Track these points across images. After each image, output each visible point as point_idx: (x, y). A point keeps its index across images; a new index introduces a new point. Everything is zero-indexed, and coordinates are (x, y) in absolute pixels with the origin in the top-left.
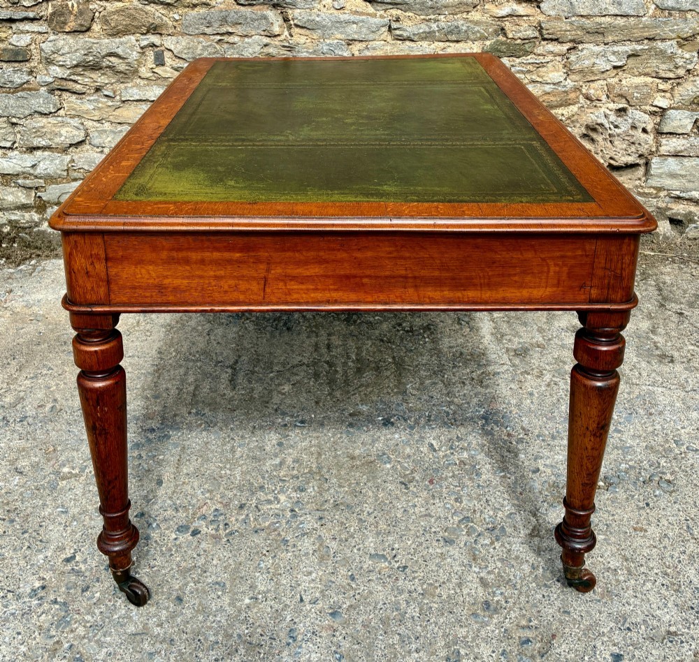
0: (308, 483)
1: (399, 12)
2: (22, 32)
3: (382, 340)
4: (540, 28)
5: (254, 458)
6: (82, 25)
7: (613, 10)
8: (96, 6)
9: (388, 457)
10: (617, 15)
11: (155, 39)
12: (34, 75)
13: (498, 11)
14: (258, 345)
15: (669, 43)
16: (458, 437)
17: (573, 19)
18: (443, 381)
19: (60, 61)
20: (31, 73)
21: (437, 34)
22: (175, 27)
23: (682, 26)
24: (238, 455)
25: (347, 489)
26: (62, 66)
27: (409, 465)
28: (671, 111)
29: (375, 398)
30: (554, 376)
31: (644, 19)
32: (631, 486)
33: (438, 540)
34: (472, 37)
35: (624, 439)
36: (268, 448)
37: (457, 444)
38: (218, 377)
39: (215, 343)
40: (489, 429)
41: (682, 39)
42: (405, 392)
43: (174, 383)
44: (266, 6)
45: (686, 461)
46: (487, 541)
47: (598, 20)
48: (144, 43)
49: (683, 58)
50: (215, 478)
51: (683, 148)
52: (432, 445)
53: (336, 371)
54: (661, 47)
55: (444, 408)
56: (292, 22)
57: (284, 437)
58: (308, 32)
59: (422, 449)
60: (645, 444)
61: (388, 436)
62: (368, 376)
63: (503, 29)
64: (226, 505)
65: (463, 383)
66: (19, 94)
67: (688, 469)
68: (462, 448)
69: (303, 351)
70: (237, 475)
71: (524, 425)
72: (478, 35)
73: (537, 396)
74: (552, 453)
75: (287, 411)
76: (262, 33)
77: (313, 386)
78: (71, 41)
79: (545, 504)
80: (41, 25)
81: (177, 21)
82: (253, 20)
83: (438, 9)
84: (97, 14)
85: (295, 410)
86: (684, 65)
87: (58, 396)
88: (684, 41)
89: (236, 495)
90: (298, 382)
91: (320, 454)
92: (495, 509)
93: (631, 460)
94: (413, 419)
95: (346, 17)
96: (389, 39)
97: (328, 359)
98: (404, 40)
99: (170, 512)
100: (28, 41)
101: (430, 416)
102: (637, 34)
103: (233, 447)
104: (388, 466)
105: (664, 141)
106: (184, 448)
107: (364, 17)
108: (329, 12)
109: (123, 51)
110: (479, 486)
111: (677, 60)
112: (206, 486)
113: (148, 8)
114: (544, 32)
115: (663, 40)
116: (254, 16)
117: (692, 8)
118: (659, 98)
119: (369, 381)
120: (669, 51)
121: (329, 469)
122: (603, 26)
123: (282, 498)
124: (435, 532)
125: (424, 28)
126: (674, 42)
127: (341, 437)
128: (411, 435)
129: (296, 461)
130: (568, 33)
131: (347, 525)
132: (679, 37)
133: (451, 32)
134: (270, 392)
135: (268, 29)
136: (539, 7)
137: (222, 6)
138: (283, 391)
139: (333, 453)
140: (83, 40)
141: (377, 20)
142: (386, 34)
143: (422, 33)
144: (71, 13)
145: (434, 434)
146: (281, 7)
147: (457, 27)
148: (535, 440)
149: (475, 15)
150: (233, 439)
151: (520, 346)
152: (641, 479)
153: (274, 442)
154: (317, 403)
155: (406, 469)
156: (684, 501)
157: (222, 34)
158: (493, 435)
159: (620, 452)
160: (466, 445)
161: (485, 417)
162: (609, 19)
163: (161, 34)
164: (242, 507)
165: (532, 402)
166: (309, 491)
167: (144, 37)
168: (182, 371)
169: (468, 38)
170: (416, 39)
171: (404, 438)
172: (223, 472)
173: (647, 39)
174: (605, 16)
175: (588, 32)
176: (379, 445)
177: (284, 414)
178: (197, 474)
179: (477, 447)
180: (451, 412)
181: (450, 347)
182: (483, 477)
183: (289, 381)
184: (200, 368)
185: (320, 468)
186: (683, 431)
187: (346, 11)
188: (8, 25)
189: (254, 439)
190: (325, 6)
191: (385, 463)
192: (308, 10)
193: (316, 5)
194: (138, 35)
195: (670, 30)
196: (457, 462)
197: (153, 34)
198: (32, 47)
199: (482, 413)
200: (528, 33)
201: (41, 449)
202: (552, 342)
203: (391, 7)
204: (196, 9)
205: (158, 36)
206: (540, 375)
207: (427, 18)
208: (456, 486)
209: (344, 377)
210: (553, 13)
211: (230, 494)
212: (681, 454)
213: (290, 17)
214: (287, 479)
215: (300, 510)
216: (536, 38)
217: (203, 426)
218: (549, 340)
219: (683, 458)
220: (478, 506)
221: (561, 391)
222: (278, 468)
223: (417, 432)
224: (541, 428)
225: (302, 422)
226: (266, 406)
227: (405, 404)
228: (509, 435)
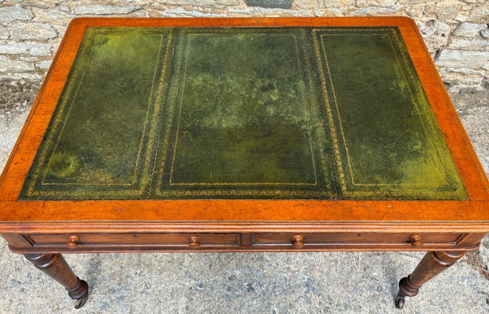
16: (290, 304)
28: (466, 23)
29: (244, 263)
36: (179, 312)
37: (289, 311)
40: (309, 296)
42: (263, 258)
51: (465, 46)
57: (190, 301)
61: (250, 302)
71: (330, 294)
73: (340, 263)
75: (193, 274)
85: (197, 274)
94: (265, 286)
101: (275, 283)
103: (160, 310)
105: (454, 41)
106: (132, 309)
118: (460, 15)
127: (223, 302)
128: (263, 301)
145: (277, 301)
148: (335, 309)
150: (160, 301)
153: (184, 305)
154: (210, 266)
158: (310, 303)
161: (307, 284)
165: (336, 270)
171: (259, 304)
177: (190, 276)
180: (288, 278)
186: (422, 302)
189: (172, 302)
199: (306, 280)
201: (50, 307)
217: (143, 288)
221: (354, 259)
223: (267, 298)
224: (339, 297)
225: (201, 286)
226: (180, 268)
227: (261, 270)
228: (320, 303)
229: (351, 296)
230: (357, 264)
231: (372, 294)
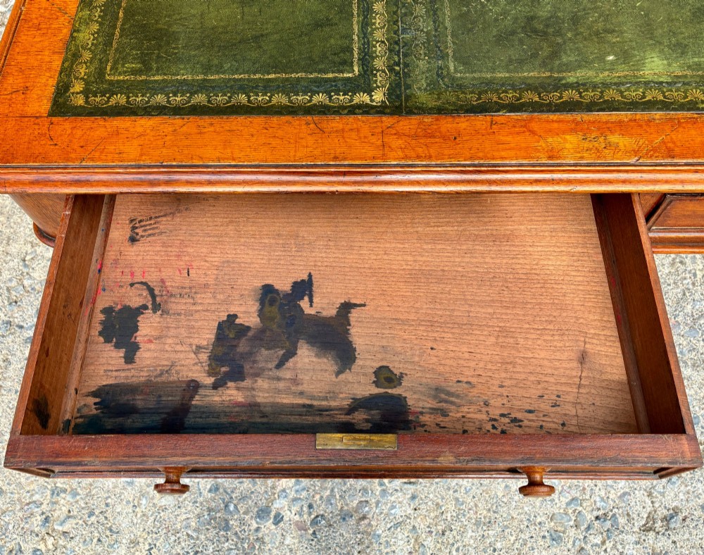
33: (544, 537)
46: (598, 540)
124: (540, 523)
131: (443, 508)
221: (688, 275)
229: (685, 343)
230: (693, 284)
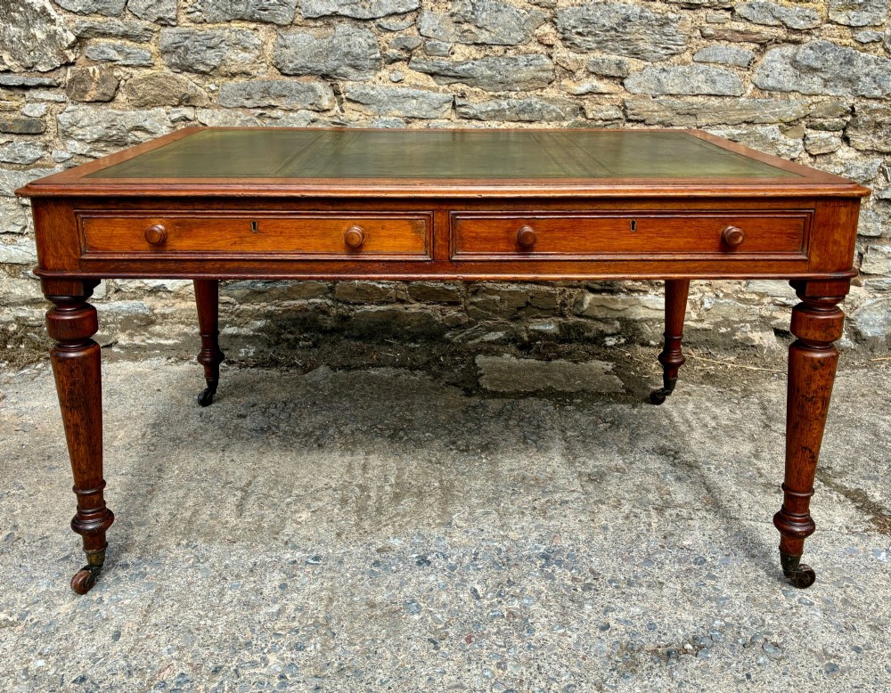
0: (309, 639)
1: (465, 87)
2: (36, 101)
3: (430, 461)
4: (624, 107)
5: (247, 604)
6: (104, 94)
7: (706, 89)
8: (122, 74)
9: (418, 606)
10: (711, 95)
11: (188, 112)
12: (50, 150)
13: (576, 88)
14: (279, 463)
15: (770, 127)
16: (509, 581)
17: (662, 98)
18: (497, 511)
19: (79, 135)
20: (46, 147)
21: (508, 113)
22: (211, 99)
23: (785, 108)
24: (227, 599)
25: (358, 648)
26: (82, 140)
27: (443, 617)
29: (411, 531)
30: (634, 506)
31: (741, 100)
32: (727, 651)
34: (547, 117)
35: (719, 588)
36: (266, 592)
37: (507, 589)
38: (223, 501)
39: (229, 460)
40: (550, 571)
41: (785, 123)
42: (450, 523)
43: (168, 506)
44: (314, 77)
45: (798, 618)
47: (689, 99)
48: (176, 116)
49: (786, 145)
50: (190, 631)
52: (475, 590)
53: (369, 497)
54: (761, 132)
55: (496, 544)
56: (343, 96)
57: (290, 578)
58: (361, 107)
59: (461, 596)
60: (745, 595)
61: (421, 579)
62: (407, 503)
63: (582, 108)
64: (196, 669)
65: (523, 513)
66: (30, 172)
67: (800, 629)
68: (512, 596)
69: (333, 472)
70: (219, 627)
71: (594, 568)
72: (554, 114)
73: (612, 530)
74: (627, 604)
75: (300, 544)
76: (309, 107)
77: (338, 514)
78: (92, 112)
79: (615, 673)
80: (59, 93)
81: (213, 92)
82: (299, 92)
83: (508, 84)
84: (122, 83)
85: (309, 543)
86: (788, 152)
87: (20, 522)
88: (788, 126)
89: (212, 654)
90: (320, 509)
91: (331, 600)
92: (549, 680)
93: (728, 615)
94: (455, 557)
95: (405, 91)
96: (453, 117)
97: (361, 482)
98: (471, 119)
99: (120, 677)
100: (43, 111)
101: (476, 554)
102: (735, 117)
103: (223, 589)
104: (416, 617)
106: (160, 589)
107: (424, 92)
108: (385, 85)
109: (151, 125)
110: (530, 646)
111: (780, 147)
112: (176, 642)
113: (180, 76)
114: (629, 112)
115: (764, 124)
116: (300, 88)
117: (796, 88)
119: (408, 509)
120: (770, 137)
121: (340, 620)
122: (695, 106)
123: (272, 658)
125: (493, 105)
126: (776, 127)
127: (362, 579)
128: (449, 577)
129: (299, 609)
130: (656, 114)
132: (781, 121)
133: (523, 111)
134: (283, 520)
135: (316, 102)
136: (622, 84)
137: (264, 76)
138: (299, 520)
139: (349, 599)
140: (106, 111)
141: (440, 95)
142: (449, 111)
143: (491, 111)
144: (92, 80)
145: (480, 577)
146: (331, 78)
147: (530, 105)
148: (607, 587)
149: (550, 92)
150: (225, 578)
151: (596, 470)
152: (740, 641)
153: (277, 583)
154: (339, 535)
155: (438, 622)
156: (796, 672)
157: (264, 108)
158: (554, 579)
159: (714, 604)
160: (518, 591)
161: (545, 557)
162: (702, 99)
163: (195, 107)
164: (216, 671)
165: (605, 538)
166: (308, 649)
167: (176, 109)
168: (181, 493)
169: (543, 118)
170: (483, 117)
171: (440, 581)
172: (202, 622)
173: (745, 122)
174: (697, 95)
175: (678, 114)
176: (408, 590)
177: (295, 547)
178: (170, 624)
179: (533, 595)
180: (504, 549)
181: (512, 470)
182: (537, 634)
183: (309, 507)
184: (203, 490)
185: (328, 619)
187: (404, 84)
188: (21, 92)
189: (252, 579)
190: (380, 78)
191: (413, 613)
192: (362, 83)
193: (371, 77)
194: (168, 107)
195: (771, 113)
196: (505, 614)
197: (186, 106)
198: (48, 118)
199: (542, 550)
200: (610, 113)
202: (634, 466)
203: (456, 80)
204: (235, 79)
205: (192, 109)
206: (618, 505)
207: (497, 94)
208: (501, 646)
209: (377, 504)
210: (638, 91)
211: (204, 653)
212: (792, 608)
213: (341, 90)
214: (283, 633)
215: (292, 676)
216: (619, 119)
217: (191, 562)
218: (631, 463)
219: (794, 614)
220: (526, 675)
222: (275, 617)
223: (459, 573)
224: (614, 571)
225: (317, 558)
226: (275, 538)
227: (447, 538)
228: (574, 579)
229: (639, 571)
231: (684, 569)
